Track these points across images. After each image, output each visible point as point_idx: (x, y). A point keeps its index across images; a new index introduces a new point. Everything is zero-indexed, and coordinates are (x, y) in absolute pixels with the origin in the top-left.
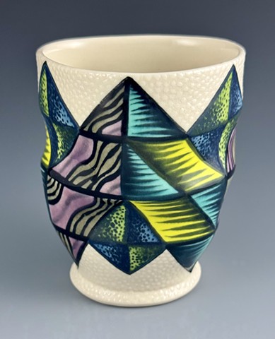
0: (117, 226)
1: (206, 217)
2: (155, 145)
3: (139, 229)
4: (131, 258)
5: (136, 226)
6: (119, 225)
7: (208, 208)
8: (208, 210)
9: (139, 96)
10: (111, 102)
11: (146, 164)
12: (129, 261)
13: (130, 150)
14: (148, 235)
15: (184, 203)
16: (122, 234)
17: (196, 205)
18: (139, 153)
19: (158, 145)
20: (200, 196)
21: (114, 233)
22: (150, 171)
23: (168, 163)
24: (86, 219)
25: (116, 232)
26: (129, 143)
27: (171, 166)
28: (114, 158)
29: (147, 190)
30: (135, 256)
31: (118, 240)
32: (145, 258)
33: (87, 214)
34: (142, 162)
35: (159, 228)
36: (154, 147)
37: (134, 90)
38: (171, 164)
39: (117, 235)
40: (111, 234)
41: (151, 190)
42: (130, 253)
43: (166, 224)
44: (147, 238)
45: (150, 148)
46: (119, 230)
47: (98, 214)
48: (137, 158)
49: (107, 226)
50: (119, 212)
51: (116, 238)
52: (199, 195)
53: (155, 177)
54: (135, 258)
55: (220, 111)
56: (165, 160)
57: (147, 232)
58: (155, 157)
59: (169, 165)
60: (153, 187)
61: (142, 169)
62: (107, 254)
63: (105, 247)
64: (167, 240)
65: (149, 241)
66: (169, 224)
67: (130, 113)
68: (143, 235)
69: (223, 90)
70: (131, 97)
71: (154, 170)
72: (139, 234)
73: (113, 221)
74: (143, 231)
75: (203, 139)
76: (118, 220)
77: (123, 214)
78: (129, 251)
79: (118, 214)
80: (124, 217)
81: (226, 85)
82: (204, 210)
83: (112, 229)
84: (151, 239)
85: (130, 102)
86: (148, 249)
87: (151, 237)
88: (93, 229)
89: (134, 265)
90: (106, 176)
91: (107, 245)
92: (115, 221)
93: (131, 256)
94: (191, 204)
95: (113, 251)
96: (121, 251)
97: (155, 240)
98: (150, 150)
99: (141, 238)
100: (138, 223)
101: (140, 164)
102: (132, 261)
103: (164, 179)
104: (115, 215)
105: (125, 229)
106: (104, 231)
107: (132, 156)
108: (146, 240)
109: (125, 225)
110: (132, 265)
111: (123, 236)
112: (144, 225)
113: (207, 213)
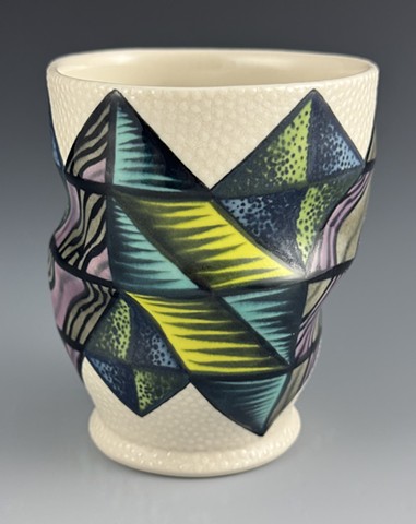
0: (120, 332)
1: (261, 340)
2: (153, 203)
3: (150, 342)
4: (138, 388)
5: (146, 337)
6: (123, 332)
7: (263, 324)
8: (262, 327)
9: (130, 122)
10: (94, 128)
11: (142, 233)
12: (136, 393)
13: (117, 207)
14: (163, 355)
15: (211, 308)
16: (126, 346)
17: (236, 316)
18: (130, 215)
19: (158, 204)
20: (241, 301)
21: (116, 344)
22: (148, 246)
23: (178, 236)
24: (83, 315)
25: (119, 343)
26: (115, 196)
27: (185, 242)
28: (98, 218)
29: (146, 277)
30: (144, 386)
31: (119, 355)
32: (158, 392)
33: (85, 307)
34: (134, 229)
35: (180, 345)
36: (153, 207)
37: (123, 111)
38: (185, 239)
39: (120, 348)
40: (112, 345)
41: (152, 277)
42: (137, 379)
43: (189, 341)
44: (160, 359)
45: (146, 207)
46: (122, 340)
47: (97, 309)
48: (127, 221)
49: (108, 332)
50: (122, 310)
51: (117, 352)
52: (239, 298)
53: (157, 256)
54: (143, 390)
55: (283, 163)
56: (173, 230)
57: (161, 350)
58: (156, 223)
59: (181, 239)
60: (154, 272)
61: (135, 241)
62: (106, 376)
63: (103, 365)
64: (192, 367)
65: (163, 364)
66: (194, 341)
67: (117, 147)
68: (155, 352)
69: (289, 128)
70: (120, 122)
71: (154, 245)
72: (148, 350)
73: (115, 324)
74: (156, 347)
75: (248, 206)
76: (121, 324)
77: (127, 315)
78: (134, 376)
79: (120, 313)
80: (128, 319)
81: (297, 121)
82: (255, 326)
83: (114, 337)
84: (166, 361)
85: (118, 131)
86: (162, 378)
87: (167, 357)
88: (91, 333)
89: (145, 401)
90: (92, 246)
91: (106, 362)
92: (118, 324)
93: (138, 384)
94: (225, 311)
95: (113, 372)
96: (123, 374)
97: (173, 365)
98: (147, 211)
99: (151, 357)
100: (148, 331)
101: (133, 233)
102: (140, 394)
103: (172, 261)
104: (117, 315)
105: (130, 339)
106: (104, 339)
107: (119, 217)
108: (159, 362)
109: (131, 332)
110: (140, 401)
111: (127, 351)
112: (158, 337)
113: (262, 332)
